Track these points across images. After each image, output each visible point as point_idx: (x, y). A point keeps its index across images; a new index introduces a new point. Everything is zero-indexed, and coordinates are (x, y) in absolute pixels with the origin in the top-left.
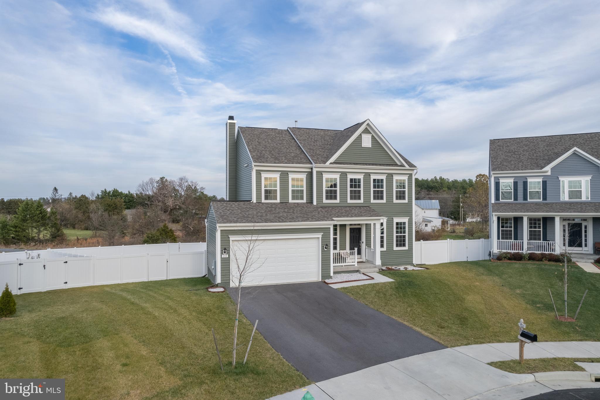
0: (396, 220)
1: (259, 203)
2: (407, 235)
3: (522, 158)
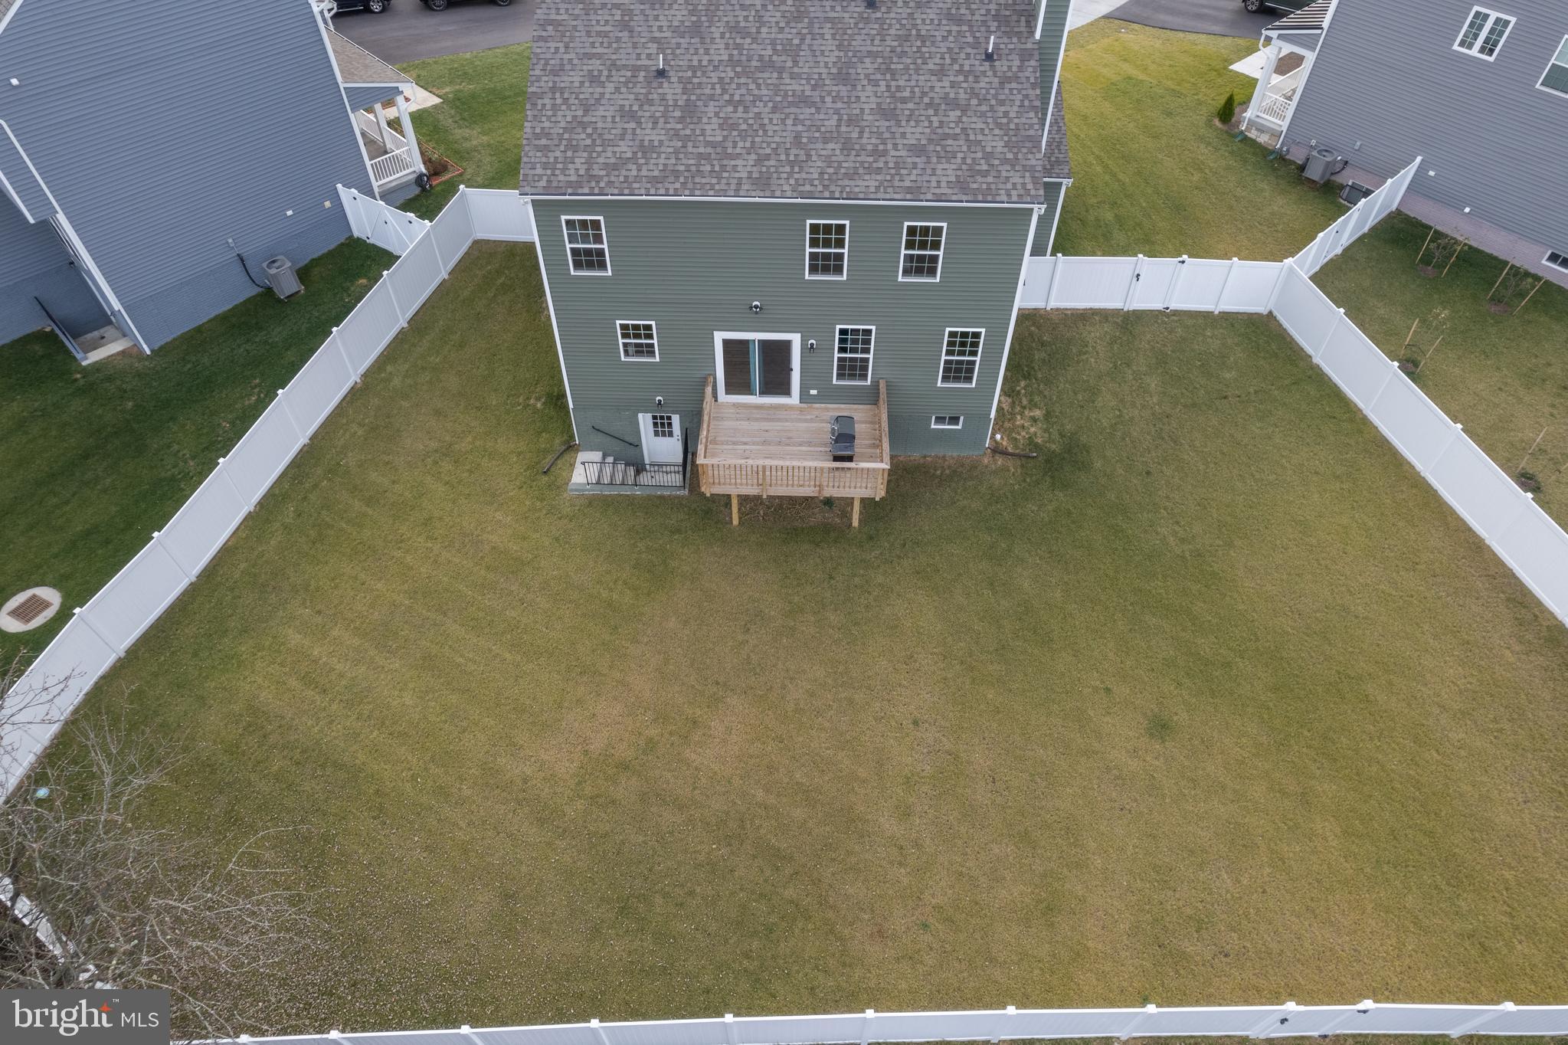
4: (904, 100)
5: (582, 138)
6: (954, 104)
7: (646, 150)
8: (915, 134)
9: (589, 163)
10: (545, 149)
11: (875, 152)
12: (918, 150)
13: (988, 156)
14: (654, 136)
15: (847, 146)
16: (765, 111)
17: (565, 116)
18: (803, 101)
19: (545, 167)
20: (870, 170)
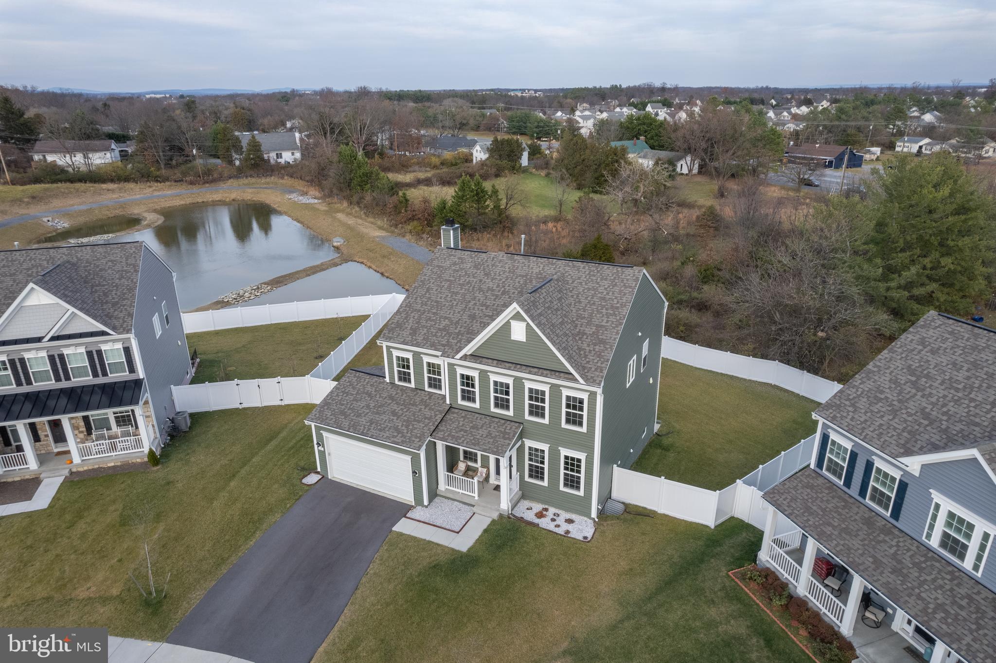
0: (564, 452)
1: (392, 383)
2: (582, 476)
3: (911, 404)
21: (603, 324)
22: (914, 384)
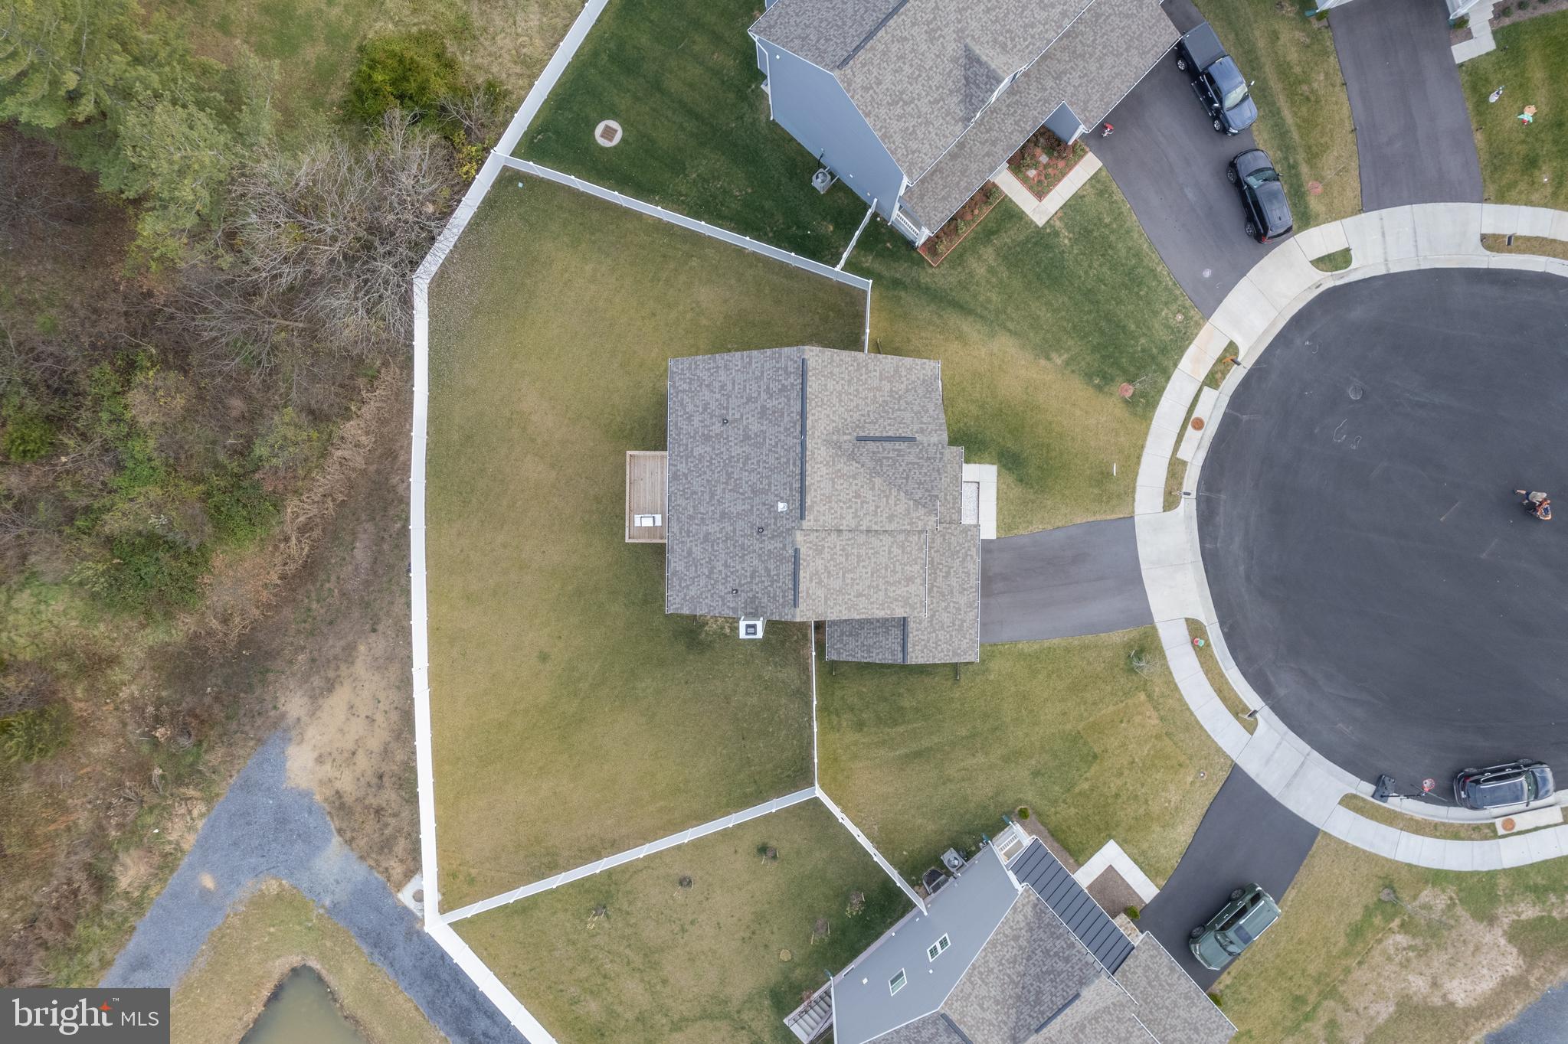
3: (924, 110)
4: (712, 546)
5: (696, 385)
6: (711, 572)
7: (690, 419)
8: (697, 551)
9: (684, 391)
10: (690, 368)
11: (688, 532)
12: (690, 553)
13: (687, 587)
14: (696, 422)
15: (691, 517)
16: (706, 477)
17: (705, 375)
18: (712, 495)
19: (682, 370)
20: (681, 529)
21: (878, 374)
22: (906, 103)
